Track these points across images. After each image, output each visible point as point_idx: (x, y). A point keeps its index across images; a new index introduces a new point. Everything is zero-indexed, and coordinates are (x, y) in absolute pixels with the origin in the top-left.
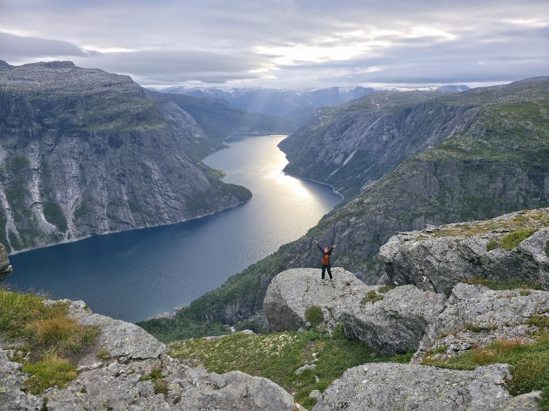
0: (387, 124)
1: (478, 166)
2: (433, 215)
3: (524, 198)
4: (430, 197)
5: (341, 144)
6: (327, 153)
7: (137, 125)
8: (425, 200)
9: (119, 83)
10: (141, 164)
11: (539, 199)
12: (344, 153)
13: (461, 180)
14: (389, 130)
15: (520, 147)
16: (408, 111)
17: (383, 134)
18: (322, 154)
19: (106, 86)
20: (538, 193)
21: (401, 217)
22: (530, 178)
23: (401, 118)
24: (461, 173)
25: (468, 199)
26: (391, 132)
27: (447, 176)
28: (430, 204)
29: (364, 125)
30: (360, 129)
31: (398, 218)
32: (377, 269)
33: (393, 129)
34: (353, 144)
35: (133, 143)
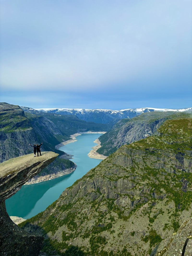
0: (147, 128)
1: (152, 152)
2: (127, 177)
3: (174, 169)
4: (127, 168)
5: (125, 138)
6: (118, 143)
7: (16, 129)
8: (125, 169)
9: (12, 109)
10: (15, 148)
11: (182, 170)
12: (127, 143)
13: (143, 159)
14: (148, 131)
15: (173, 142)
16: (157, 122)
17: (145, 133)
18: (116, 143)
19: (5, 110)
20: (181, 166)
21: (111, 178)
22: (177, 159)
23: (153, 126)
24: (144, 155)
25: (147, 169)
26: (149, 132)
27: (136, 156)
28: (127, 171)
29: (137, 129)
30: (135, 131)
31: (110, 179)
32: (96, 207)
33: (149, 131)
34: (131, 138)
35: (13, 138)
